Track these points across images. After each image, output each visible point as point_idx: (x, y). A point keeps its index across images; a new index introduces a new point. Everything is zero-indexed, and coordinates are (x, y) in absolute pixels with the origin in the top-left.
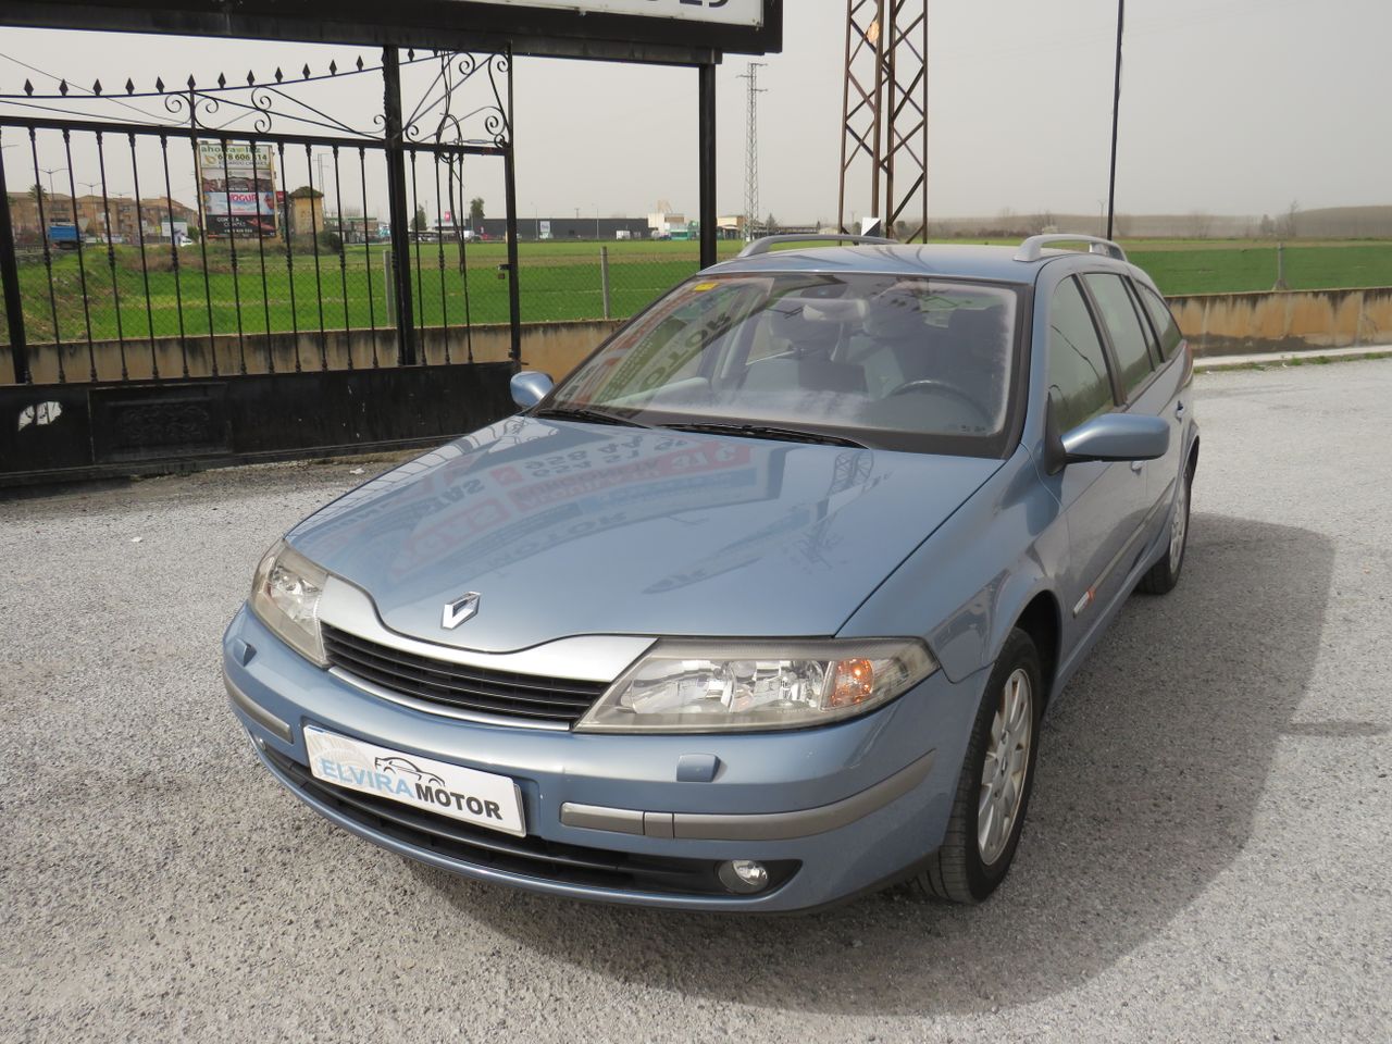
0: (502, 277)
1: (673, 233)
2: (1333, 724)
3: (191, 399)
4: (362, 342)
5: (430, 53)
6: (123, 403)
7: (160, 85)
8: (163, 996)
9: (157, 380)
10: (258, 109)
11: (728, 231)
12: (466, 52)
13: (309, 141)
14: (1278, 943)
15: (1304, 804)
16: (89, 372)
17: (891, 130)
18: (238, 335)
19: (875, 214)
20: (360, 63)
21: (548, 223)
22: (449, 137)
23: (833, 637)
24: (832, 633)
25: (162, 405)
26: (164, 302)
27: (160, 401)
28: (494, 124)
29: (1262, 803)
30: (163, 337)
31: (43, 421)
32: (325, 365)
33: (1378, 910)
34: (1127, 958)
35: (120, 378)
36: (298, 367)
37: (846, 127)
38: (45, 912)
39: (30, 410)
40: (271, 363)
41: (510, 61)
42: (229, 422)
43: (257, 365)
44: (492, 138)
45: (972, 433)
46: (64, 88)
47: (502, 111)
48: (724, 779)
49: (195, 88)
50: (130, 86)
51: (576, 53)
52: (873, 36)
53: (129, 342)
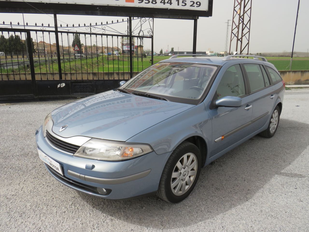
0: (150, 62)
1: (211, 55)
2: (291, 174)
3: (89, 84)
4: (126, 74)
5: (137, 18)
6: (76, 84)
7: (85, 25)
8: (13, 195)
9: (82, 80)
10: (103, 29)
11: (222, 55)
12: (144, 17)
13: (112, 35)
14: (241, 226)
15: (270, 192)
16: (76, 78)
17: (242, 33)
18: (103, 72)
19: (237, 51)
20: (123, 20)
21: (186, 53)
22: (141, 34)
23: (125, 142)
24: (125, 141)
25: (83, 85)
26: (111, 66)
27: (83, 84)
28: (150, 32)
29: (260, 191)
30: (89, 72)
31: (62, 87)
32: (119, 78)
33: (272, 222)
34: (201, 223)
35: (81, 79)
36: (114, 78)
37: (232, 32)
38: (6, 176)
39: (60, 84)
40: (109, 78)
41: (153, 19)
42: (95, 88)
43: (106, 78)
44: (149, 35)
45: (193, 99)
46: (67, 25)
47: (151, 29)
48: (94, 169)
49: (91, 25)
50: (79, 25)
51: (167, 17)
52: (239, 13)
53: (83, 73)
